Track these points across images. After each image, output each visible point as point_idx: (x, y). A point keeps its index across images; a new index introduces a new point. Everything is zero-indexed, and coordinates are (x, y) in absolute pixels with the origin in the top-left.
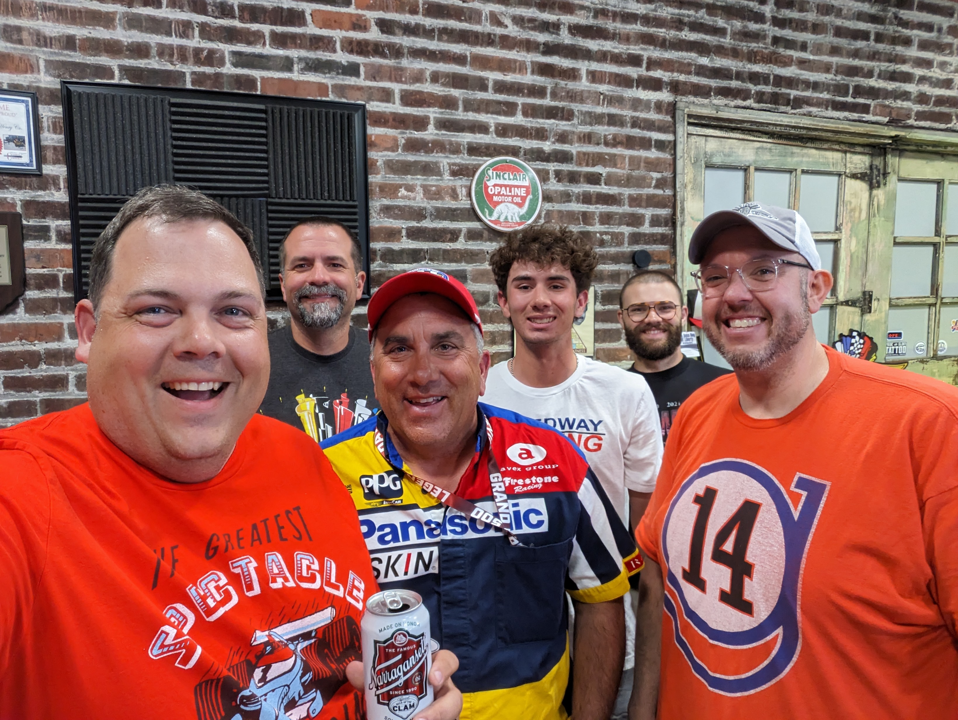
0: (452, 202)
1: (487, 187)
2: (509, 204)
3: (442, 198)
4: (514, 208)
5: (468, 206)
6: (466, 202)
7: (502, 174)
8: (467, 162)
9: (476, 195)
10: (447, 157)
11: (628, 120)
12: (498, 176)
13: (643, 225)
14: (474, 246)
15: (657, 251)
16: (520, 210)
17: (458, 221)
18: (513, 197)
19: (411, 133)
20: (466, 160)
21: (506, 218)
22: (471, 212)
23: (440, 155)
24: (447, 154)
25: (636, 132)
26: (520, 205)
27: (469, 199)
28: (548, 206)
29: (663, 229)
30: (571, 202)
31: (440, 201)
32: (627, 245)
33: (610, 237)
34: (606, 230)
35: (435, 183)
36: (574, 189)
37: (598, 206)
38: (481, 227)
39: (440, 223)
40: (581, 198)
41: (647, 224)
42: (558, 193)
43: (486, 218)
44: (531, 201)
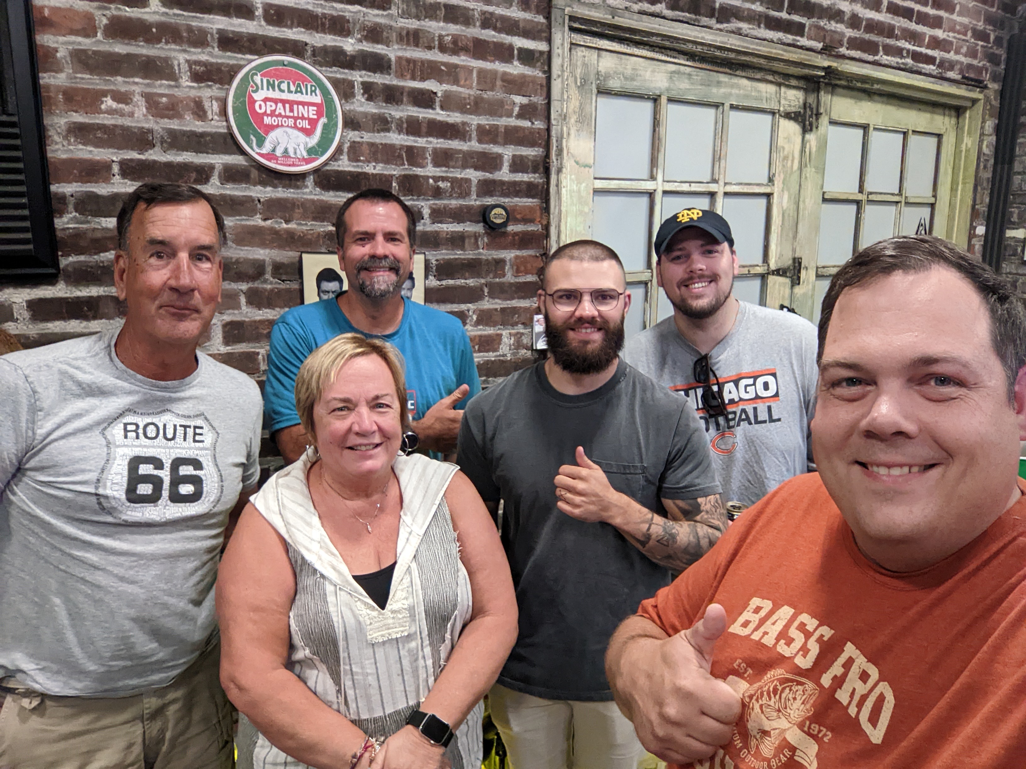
0: (197, 123)
1: (252, 102)
2: (290, 130)
3: (178, 116)
4: (298, 137)
5: (223, 131)
6: (219, 124)
7: (276, 83)
8: (220, 61)
9: (234, 113)
10: (185, 51)
11: (477, 15)
12: (271, 86)
13: (500, 169)
14: (235, 190)
15: (520, 206)
16: (308, 139)
17: (207, 153)
18: (296, 119)
19: (120, 9)
20: (217, 57)
21: (286, 151)
22: (229, 140)
23: (173, 46)
24: (185, 47)
25: (489, 35)
26: (308, 133)
27: (224, 118)
28: (354, 136)
29: (530, 176)
30: (389, 132)
31: (176, 121)
32: (474, 197)
33: (449, 184)
34: (444, 175)
35: (166, 92)
36: (393, 113)
37: (430, 139)
38: (245, 163)
39: (176, 155)
40: (405, 125)
41: (506, 168)
42: (369, 117)
43: (253, 150)
44: (325, 126)
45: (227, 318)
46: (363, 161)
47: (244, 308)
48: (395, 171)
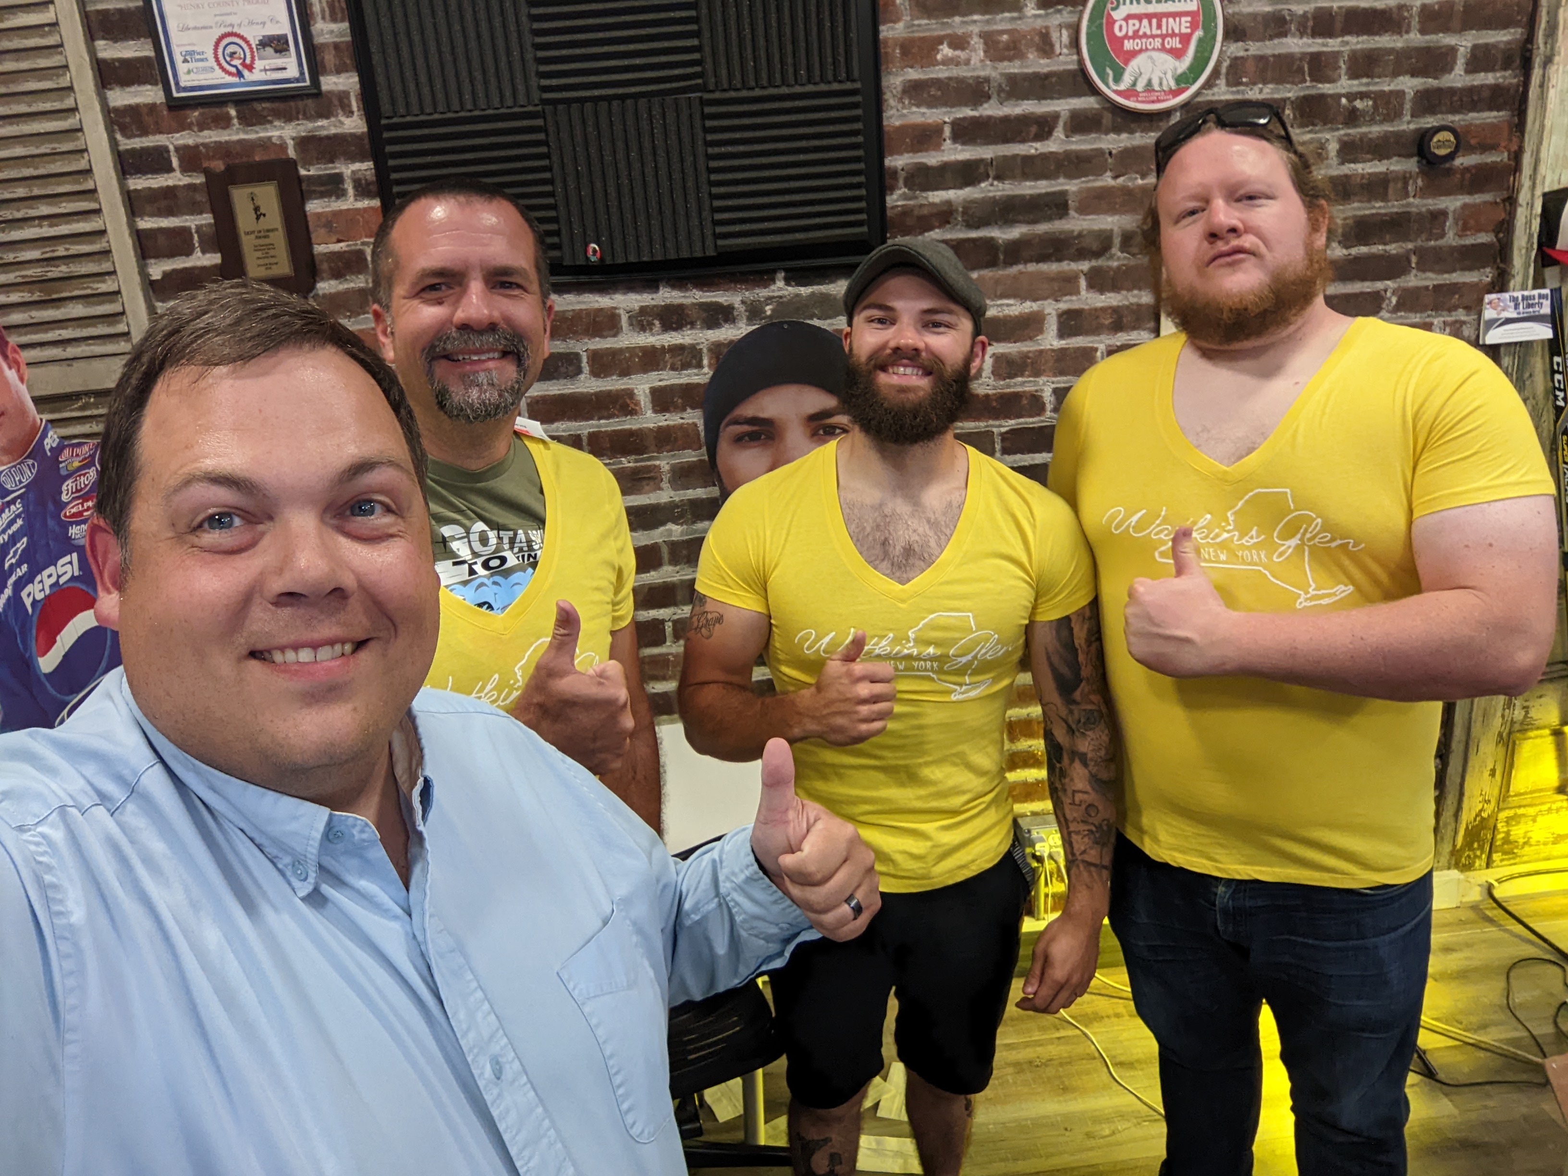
0: (1042, 61)
1: (1111, 22)
2: (1155, 54)
3: (1020, 55)
4: (1165, 61)
5: (1073, 67)
6: (1069, 59)
9: (1088, 42)
13: (1452, 69)
14: (1082, 144)
15: (1480, 126)
16: (1177, 63)
17: (1052, 98)
18: (1163, 37)
21: (1149, 83)
22: (1080, 78)
26: (1178, 54)
27: (1075, 50)
28: (1236, 49)
29: (1498, 75)
30: (1286, 36)
31: (1017, 63)
32: (1408, 118)
33: (1370, 103)
34: (1363, 89)
35: (1008, 26)
36: (1294, 8)
37: (1347, 38)
38: (1096, 106)
39: (1017, 105)
40: (1310, 23)
41: (1459, 68)
42: (1260, 19)
43: (1109, 87)
44: (1200, 41)
45: (1063, 306)
46: (1246, 84)
47: (1083, 292)
48: (1290, 92)
